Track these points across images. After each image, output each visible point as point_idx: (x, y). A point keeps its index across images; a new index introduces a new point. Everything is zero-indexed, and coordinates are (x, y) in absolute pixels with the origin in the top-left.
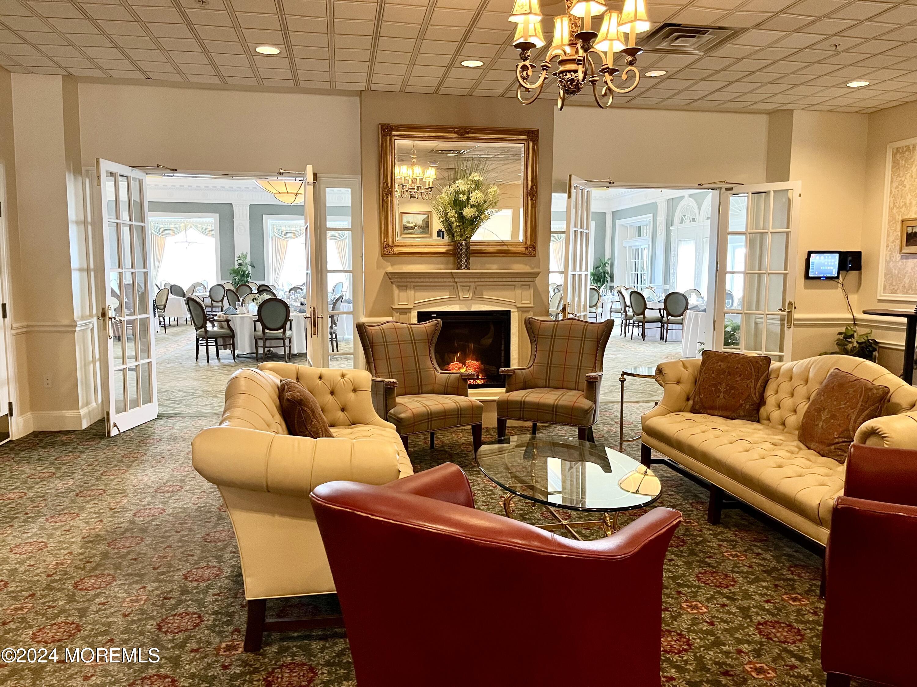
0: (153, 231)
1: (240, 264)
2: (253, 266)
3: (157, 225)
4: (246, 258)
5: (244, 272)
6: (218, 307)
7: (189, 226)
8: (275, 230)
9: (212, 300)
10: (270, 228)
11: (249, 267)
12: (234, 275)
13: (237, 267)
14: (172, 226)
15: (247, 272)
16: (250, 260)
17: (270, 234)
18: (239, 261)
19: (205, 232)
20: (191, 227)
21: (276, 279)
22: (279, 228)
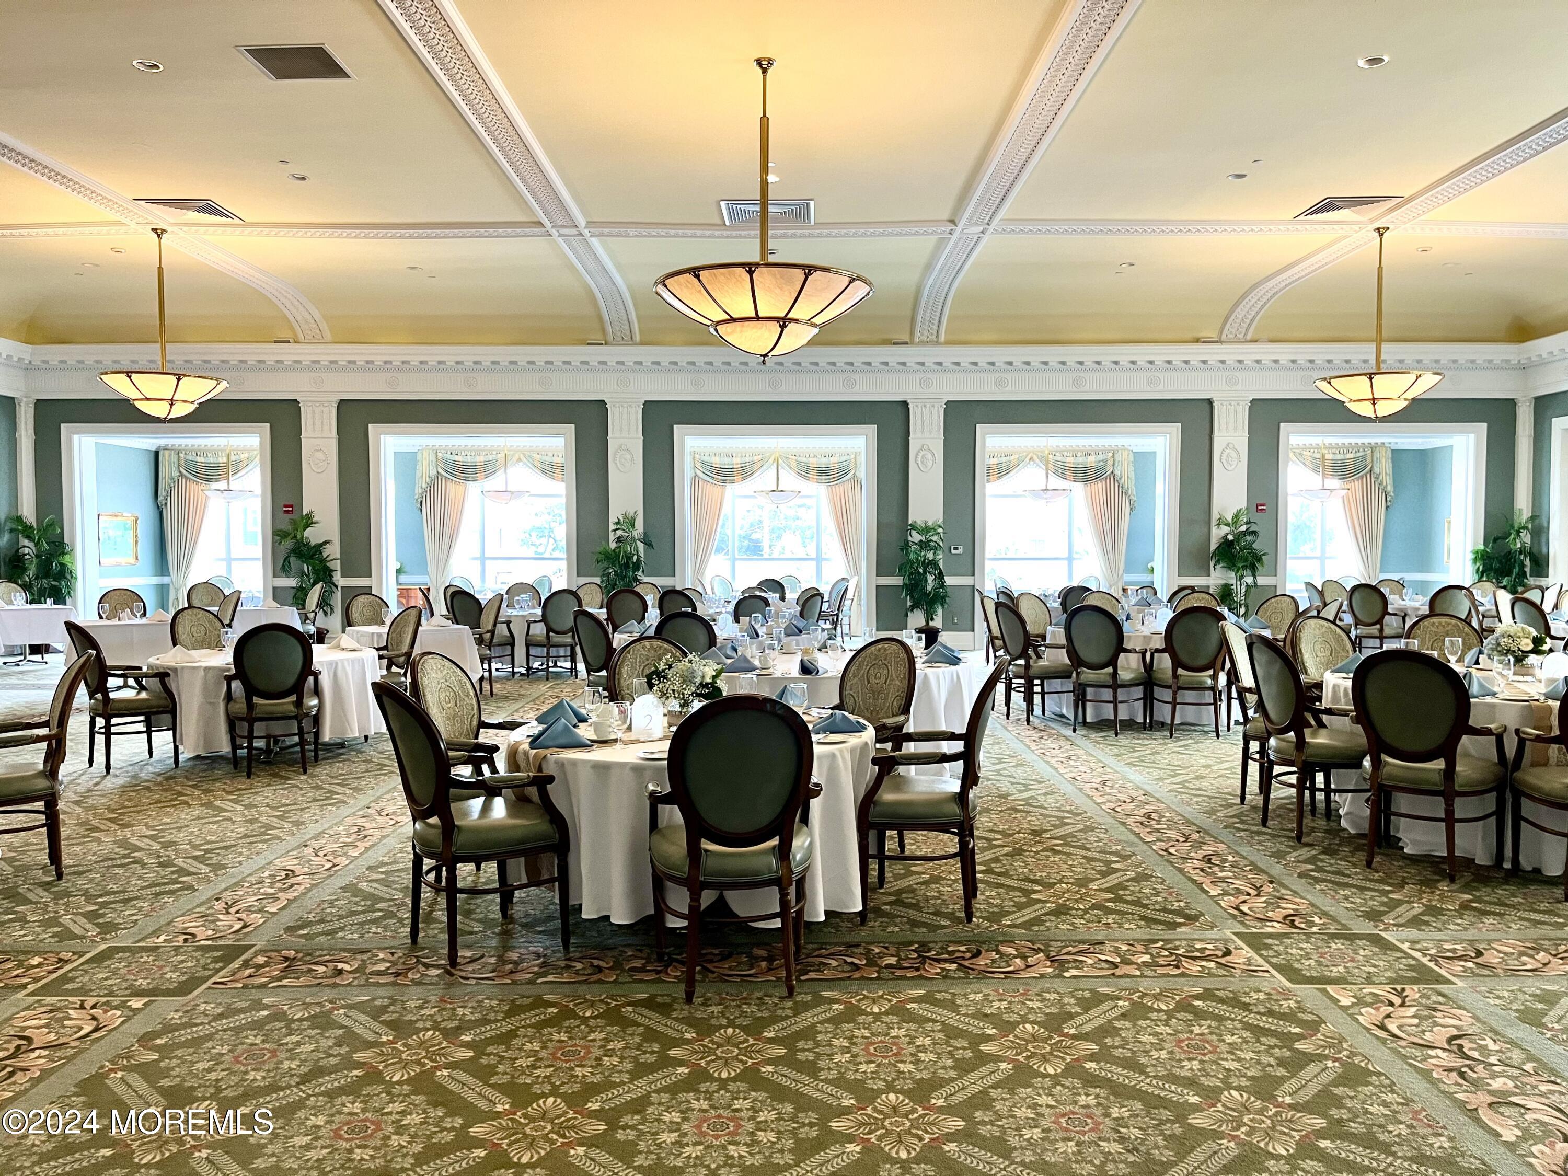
0: (440, 470)
1: (619, 540)
2: (648, 543)
3: (449, 456)
4: (633, 525)
5: (629, 557)
6: (565, 646)
7: (515, 459)
8: (698, 465)
9: (549, 629)
10: (688, 459)
11: (641, 546)
12: (606, 564)
13: (613, 545)
14: (482, 458)
15: (635, 558)
16: (641, 530)
17: (689, 473)
18: (619, 533)
19: (549, 470)
20: (519, 460)
21: (699, 569)
22: (706, 459)
